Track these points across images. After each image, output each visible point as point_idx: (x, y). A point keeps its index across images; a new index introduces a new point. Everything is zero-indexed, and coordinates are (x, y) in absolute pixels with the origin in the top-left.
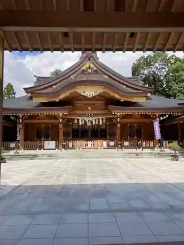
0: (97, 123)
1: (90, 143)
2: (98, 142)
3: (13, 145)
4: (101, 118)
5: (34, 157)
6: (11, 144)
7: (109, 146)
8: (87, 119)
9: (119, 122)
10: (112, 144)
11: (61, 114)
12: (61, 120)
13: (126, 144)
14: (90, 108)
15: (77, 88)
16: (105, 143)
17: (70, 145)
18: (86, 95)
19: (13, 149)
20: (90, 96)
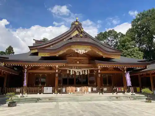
0: (84, 73)
1: (78, 89)
2: (84, 88)
3: (18, 90)
4: (86, 70)
5: (38, 100)
6: (17, 89)
7: (92, 91)
8: (76, 70)
9: (99, 73)
10: (95, 89)
11: (57, 66)
12: (57, 71)
13: (105, 89)
14: (78, 62)
15: (72, 47)
16: (90, 89)
17: (64, 90)
18: (78, 52)
19: (18, 93)
20: (81, 53)
